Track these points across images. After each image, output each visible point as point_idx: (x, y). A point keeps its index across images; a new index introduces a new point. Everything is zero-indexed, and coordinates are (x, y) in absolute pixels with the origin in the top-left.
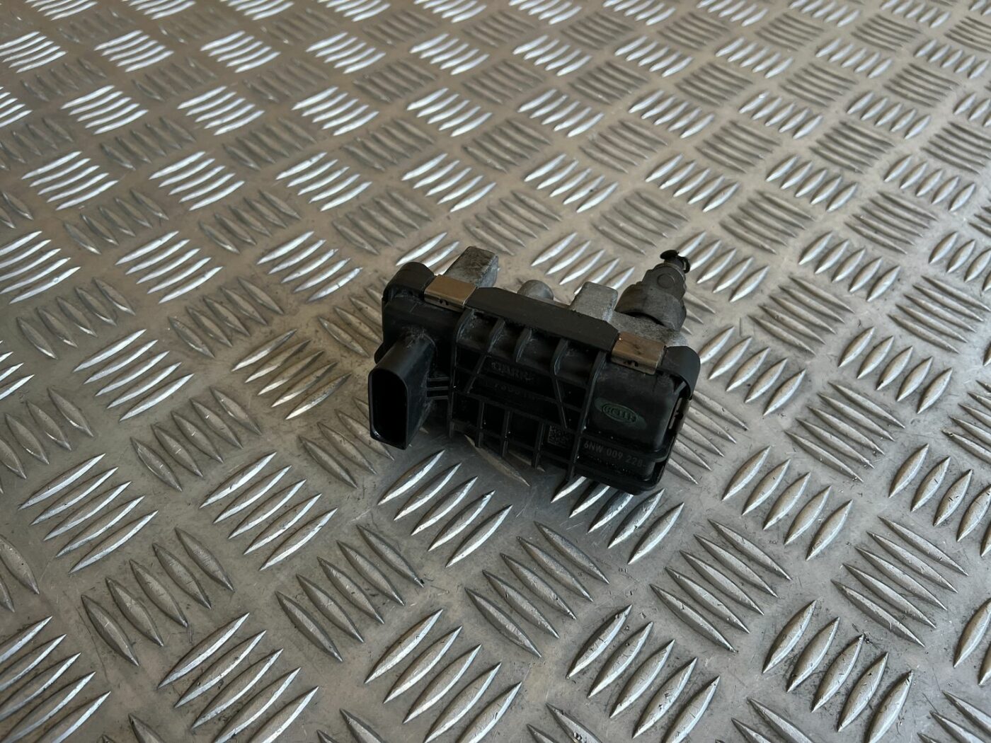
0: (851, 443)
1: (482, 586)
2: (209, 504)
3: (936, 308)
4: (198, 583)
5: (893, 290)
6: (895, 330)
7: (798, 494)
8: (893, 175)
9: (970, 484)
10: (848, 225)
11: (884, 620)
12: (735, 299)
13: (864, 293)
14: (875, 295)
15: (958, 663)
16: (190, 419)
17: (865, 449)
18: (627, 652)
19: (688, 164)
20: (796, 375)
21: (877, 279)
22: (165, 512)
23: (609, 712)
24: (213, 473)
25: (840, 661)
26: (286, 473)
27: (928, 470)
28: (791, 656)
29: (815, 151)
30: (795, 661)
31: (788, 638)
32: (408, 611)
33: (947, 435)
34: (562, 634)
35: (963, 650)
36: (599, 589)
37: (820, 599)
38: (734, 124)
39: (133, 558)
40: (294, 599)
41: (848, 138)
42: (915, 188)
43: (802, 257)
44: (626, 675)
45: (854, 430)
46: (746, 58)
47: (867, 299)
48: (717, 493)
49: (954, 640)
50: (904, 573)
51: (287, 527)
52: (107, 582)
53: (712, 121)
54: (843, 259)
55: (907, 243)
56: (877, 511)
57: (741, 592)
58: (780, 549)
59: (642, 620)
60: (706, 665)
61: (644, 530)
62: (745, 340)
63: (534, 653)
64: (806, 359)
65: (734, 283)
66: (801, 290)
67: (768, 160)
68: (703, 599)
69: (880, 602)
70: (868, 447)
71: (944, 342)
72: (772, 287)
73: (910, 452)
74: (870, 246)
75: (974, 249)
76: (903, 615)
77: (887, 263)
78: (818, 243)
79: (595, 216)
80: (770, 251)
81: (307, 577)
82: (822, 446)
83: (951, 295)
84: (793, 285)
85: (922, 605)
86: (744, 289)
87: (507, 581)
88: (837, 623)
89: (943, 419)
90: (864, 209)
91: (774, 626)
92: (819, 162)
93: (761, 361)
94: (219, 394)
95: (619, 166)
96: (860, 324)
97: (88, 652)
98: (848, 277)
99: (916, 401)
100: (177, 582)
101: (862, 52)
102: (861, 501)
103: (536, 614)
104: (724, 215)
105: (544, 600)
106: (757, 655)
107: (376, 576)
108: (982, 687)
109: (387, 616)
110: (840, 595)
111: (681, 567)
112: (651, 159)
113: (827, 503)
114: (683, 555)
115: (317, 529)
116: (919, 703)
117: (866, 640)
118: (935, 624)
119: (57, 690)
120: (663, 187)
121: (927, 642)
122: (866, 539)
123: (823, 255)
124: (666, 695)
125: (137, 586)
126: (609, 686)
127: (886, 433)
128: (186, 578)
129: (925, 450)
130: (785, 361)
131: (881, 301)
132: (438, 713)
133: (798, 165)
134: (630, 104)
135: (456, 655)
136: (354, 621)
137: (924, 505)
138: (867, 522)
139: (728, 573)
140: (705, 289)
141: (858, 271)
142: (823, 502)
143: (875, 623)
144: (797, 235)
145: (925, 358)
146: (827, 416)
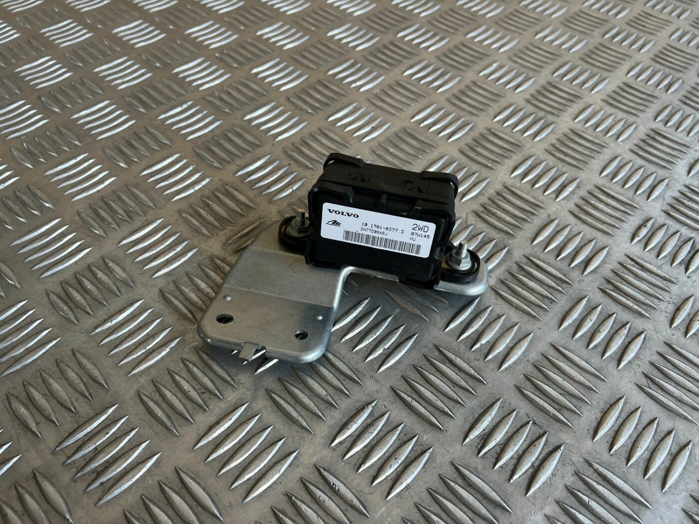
0: (536, 295)
2: (96, 333)
3: (601, 206)
4: (85, 385)
5: (574, 194)
7: (497, 327)
8: (581, 117)
10: (547, 150)
13: (554, 196)
14: (561, 197)
15: (595, 439)
18: (371, 430)
20: (502, 250)
21: (563, 187)
22: (66, 338)
23: (356, 469)
24: (101, 312)
25: (515, 437)
30: (485, 437)
31: (481, 422)
32: (226, 403)
33: (601, 290)
34: (328, 418)
35: (599, 431)
36: (356, 389)
37: (506, 397)
40: (149, 395)
44: (370, 446)
48: (441, 326)
49: (594, 424)
50: (564, 380)
51: (148, 348)
52: (23, 383)
54: (540, 174)
56: (549, 340)
57: (452, 392)
58: (481, 363)
59: (383, 409)
62: (469, 227)
63: (308, 431)
64: (509, 240)
66: (511, 194)
68: (426, 397)
69: (546, 399)
70: (548, 298)
73: (576, 301)
74: (561, 165)
75: (631, 167)
76: (561, 407)
77: (572, 177)
78: (525, 163)
81: (159, 381)
82: (515, 296)
83: (613, 197)
86: (471, 193)
88: (515, 412)
90: (559, 140)
93: (479, 240)
94: (107, 260)
96: (549, 216)
99: (582, 268)
102: (539, 333)
103: (312, 405)
105: (318, 396)
107: (206, 381)
109: (211, 407)
110: (519, 395)
113: (515, 334)
114: (415, 367)
115: (168, 350)
121: (575, 425)
122: (540, 358)
124: (396, 459)
126: (357, 452)
127: (560, 288)
128: (77, 381)
130: (495, 241)
131: (565, 201)
132: (240, 470)
135: (255, 432)
136: (188, 409)
137: (581, 336)
139: (445, 380)
143: (541, 413)
145: (591, 239)
146: (521, 277)
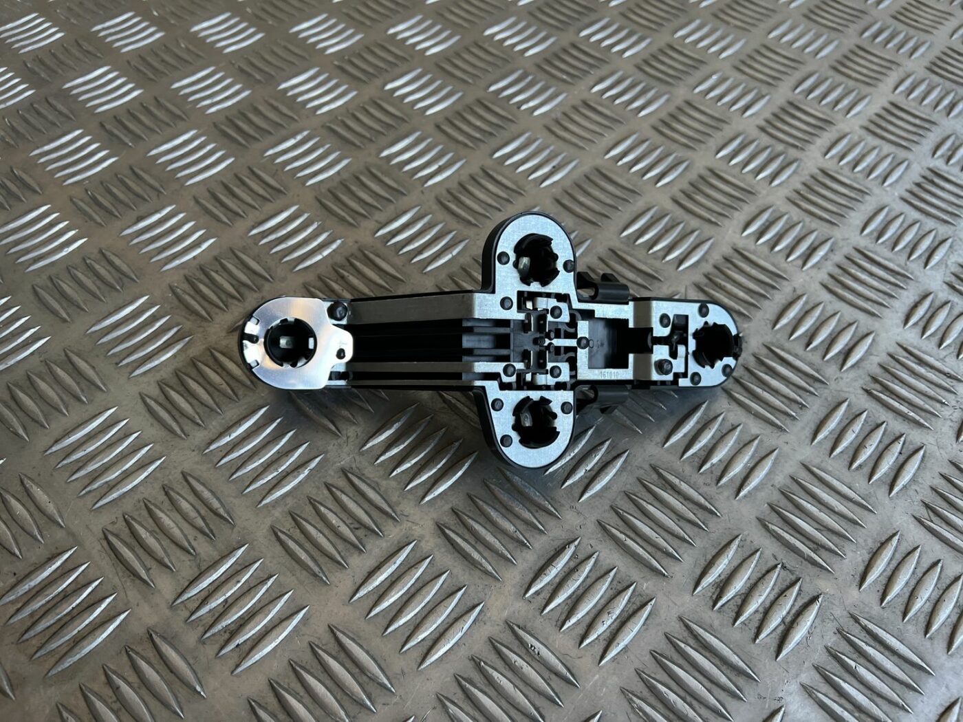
1: (450, 520)
6: (825, 296)
9: (884, 434)
11: (800, 550)
12: (681, 268)
16: (193, 376)
17: (793, 403)
19: (643, 142)
26: (278, 424)
27: (847, 422)
28: (717, 581)
29: (762, 129)
38: (689, 103)
39: (147, 496)
41: (794, 117)
42: (852, 165)
43: (745, 228)
45: (784, 387)
46: (701, 39)
47: (802, 268)
53: (668, 101)
55: (842, 216)
60: (644, 588)
61: (593, 473)
65: (681, 254)
67: (719, 138)
71: (870, 308)
72: (716, 257)
79: (557, 191)
80: (716, 224)
84: (736, 255)
85: (835, 538)
87: (473, 516)
89: (863, 377)
91: (705, 555)
92: (765, 140)
95: (581, 144)
97: (110, 576)
98: (786, 247)
100: (185, 517)
101: (811, 34)
104: (675, 191)
106: (688, 580)
108: (883, 608)
111: (625, 505)
112: (609, 137)
116: (827, 621)
117: (784, 567)
118: (845, 555)
119: (83, 608)
120: (620, 163)
123: (764, 227)
125: (150, 520)
129: (845, 404)
133: (745, 142)
134: (592, 84)
138: (791, 467)
140: (655, 259)
141: (795, 242)
142: (753, 449)
144: (741, 208)
